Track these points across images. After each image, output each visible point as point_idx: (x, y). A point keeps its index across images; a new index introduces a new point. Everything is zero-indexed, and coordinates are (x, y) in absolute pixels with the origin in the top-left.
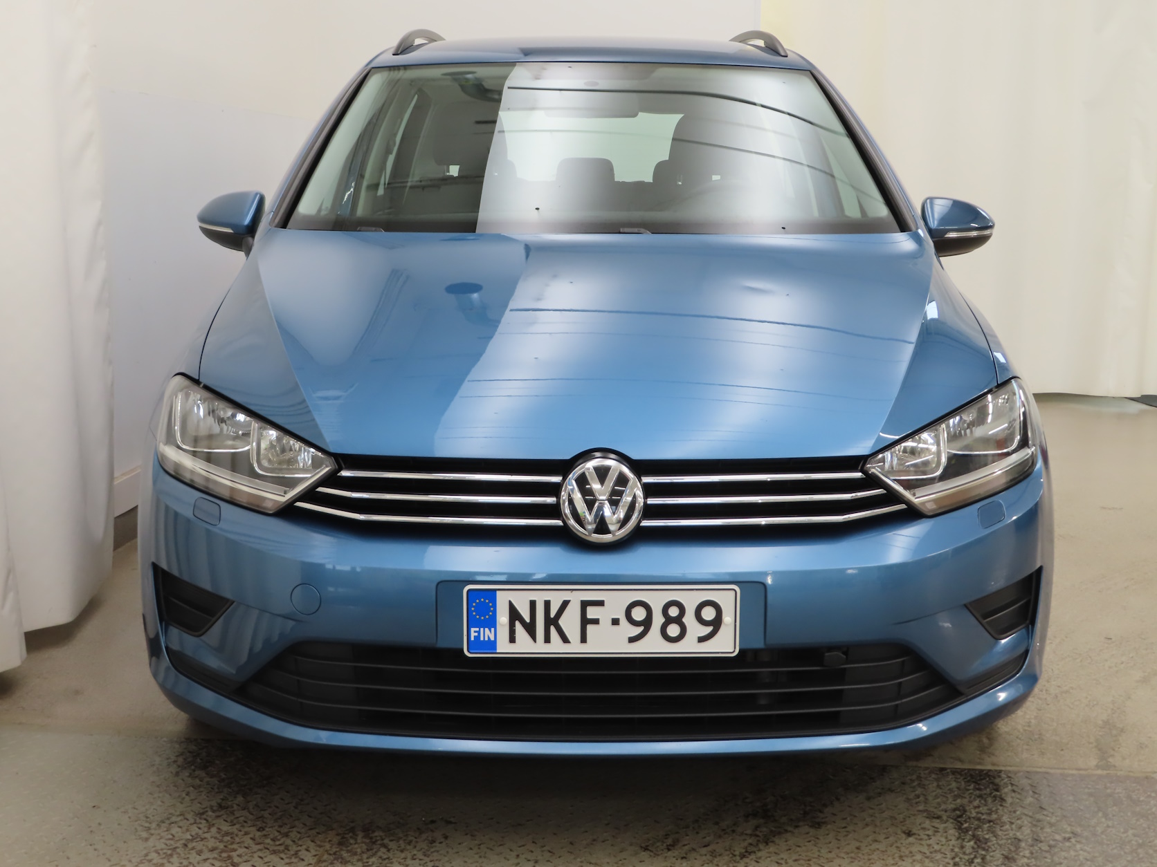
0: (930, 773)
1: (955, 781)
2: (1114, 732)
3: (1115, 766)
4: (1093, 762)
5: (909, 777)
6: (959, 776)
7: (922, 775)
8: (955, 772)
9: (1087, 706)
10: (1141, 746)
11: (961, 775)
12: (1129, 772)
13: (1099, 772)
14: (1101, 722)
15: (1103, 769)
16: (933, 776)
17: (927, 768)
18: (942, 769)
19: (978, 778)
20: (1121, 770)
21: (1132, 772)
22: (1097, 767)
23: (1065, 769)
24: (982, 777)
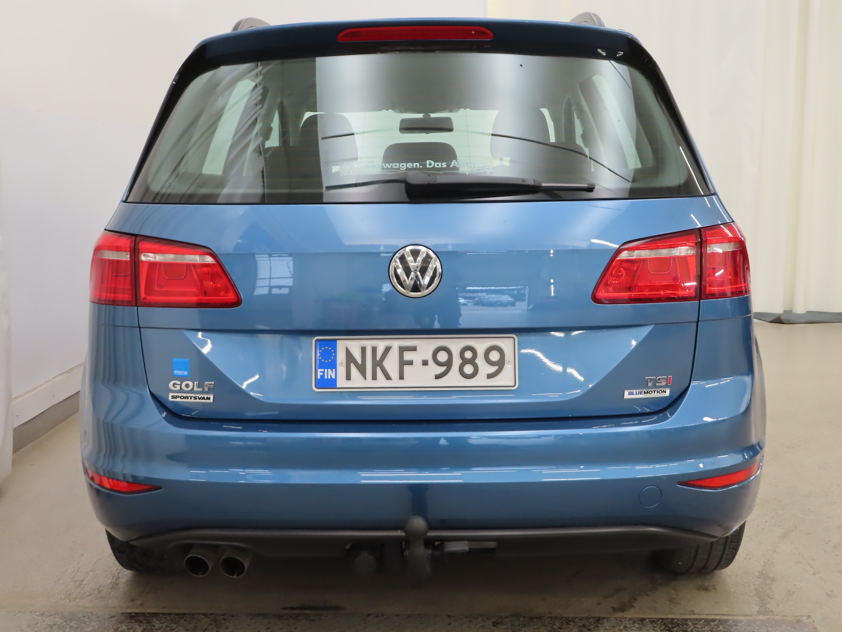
0: (634, 622)
1: (653, 629)
2: (768, 582)
3: (772, 611)
4: (756, 609)
5: (618, 628)
6: (655, 626)
7: (628, 625)
8: (652, 621)
9: (745, 559)
10: (790, 593)
11: (657, 625)
12: (784, 616)
13: (761, 617)
14: (757, 573)
15: (764, 615)
16: (636, 625)
17: (631, 619)
18: (643, 620)
19: (671, 626)
20: (777, 615)
21: (786, 616)
22: (759, 613)
23: (735, 615)
24: (673, 626)
